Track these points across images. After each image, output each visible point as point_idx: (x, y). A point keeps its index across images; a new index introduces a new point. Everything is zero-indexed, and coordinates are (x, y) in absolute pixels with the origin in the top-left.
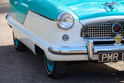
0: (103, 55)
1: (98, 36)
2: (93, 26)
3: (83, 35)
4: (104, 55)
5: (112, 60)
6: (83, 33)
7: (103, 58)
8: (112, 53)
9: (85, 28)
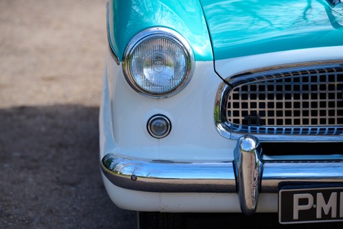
0: (296, 197)
1: (288, 122)
2: (266, 85)
3: (230, 115)
4: (300, 200)
5: (334, 215)
6: (228, 109)
7: (297, 208)
8: (334, 191)
9: (237, 90)
